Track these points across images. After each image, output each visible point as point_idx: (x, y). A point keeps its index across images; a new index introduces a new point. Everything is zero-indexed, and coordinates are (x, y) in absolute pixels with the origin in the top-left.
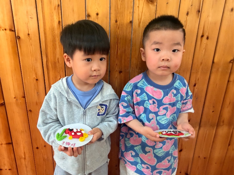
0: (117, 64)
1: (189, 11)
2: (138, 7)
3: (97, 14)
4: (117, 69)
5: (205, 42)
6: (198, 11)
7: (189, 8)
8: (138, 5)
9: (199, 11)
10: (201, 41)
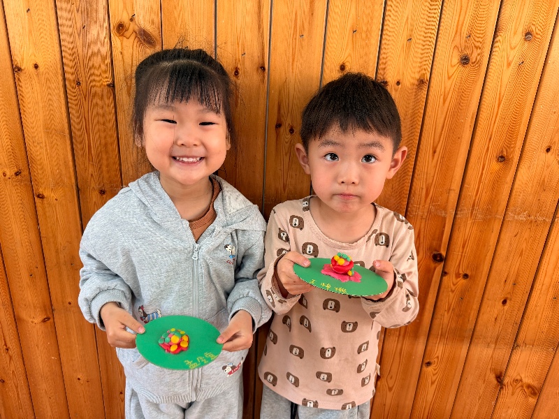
0: (92, 175)
1: (239, 66)
2: (121, 53)
3: (36, 67)
4: (93, 185)
5: (287, 140)
6: (261, 68)
7: (239, 60)
8: (120, 50)
9: (263, 68)
10: (278, 135)
